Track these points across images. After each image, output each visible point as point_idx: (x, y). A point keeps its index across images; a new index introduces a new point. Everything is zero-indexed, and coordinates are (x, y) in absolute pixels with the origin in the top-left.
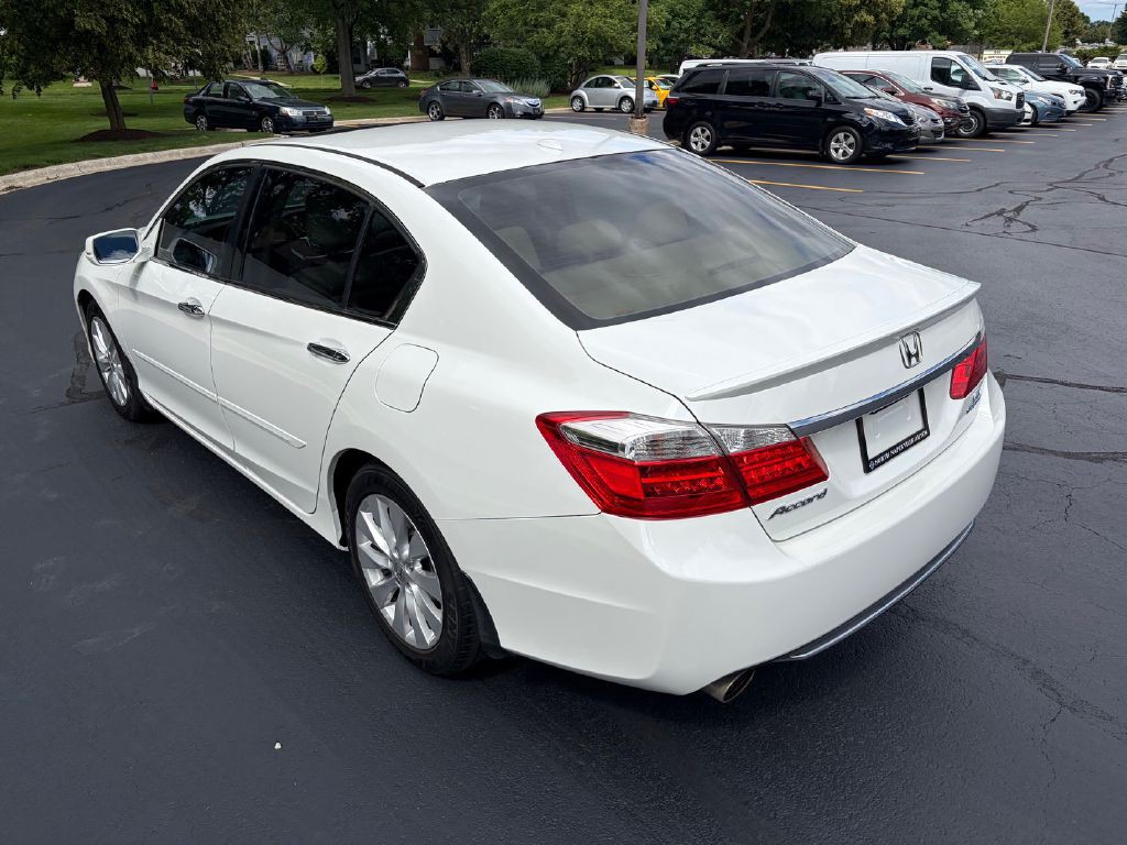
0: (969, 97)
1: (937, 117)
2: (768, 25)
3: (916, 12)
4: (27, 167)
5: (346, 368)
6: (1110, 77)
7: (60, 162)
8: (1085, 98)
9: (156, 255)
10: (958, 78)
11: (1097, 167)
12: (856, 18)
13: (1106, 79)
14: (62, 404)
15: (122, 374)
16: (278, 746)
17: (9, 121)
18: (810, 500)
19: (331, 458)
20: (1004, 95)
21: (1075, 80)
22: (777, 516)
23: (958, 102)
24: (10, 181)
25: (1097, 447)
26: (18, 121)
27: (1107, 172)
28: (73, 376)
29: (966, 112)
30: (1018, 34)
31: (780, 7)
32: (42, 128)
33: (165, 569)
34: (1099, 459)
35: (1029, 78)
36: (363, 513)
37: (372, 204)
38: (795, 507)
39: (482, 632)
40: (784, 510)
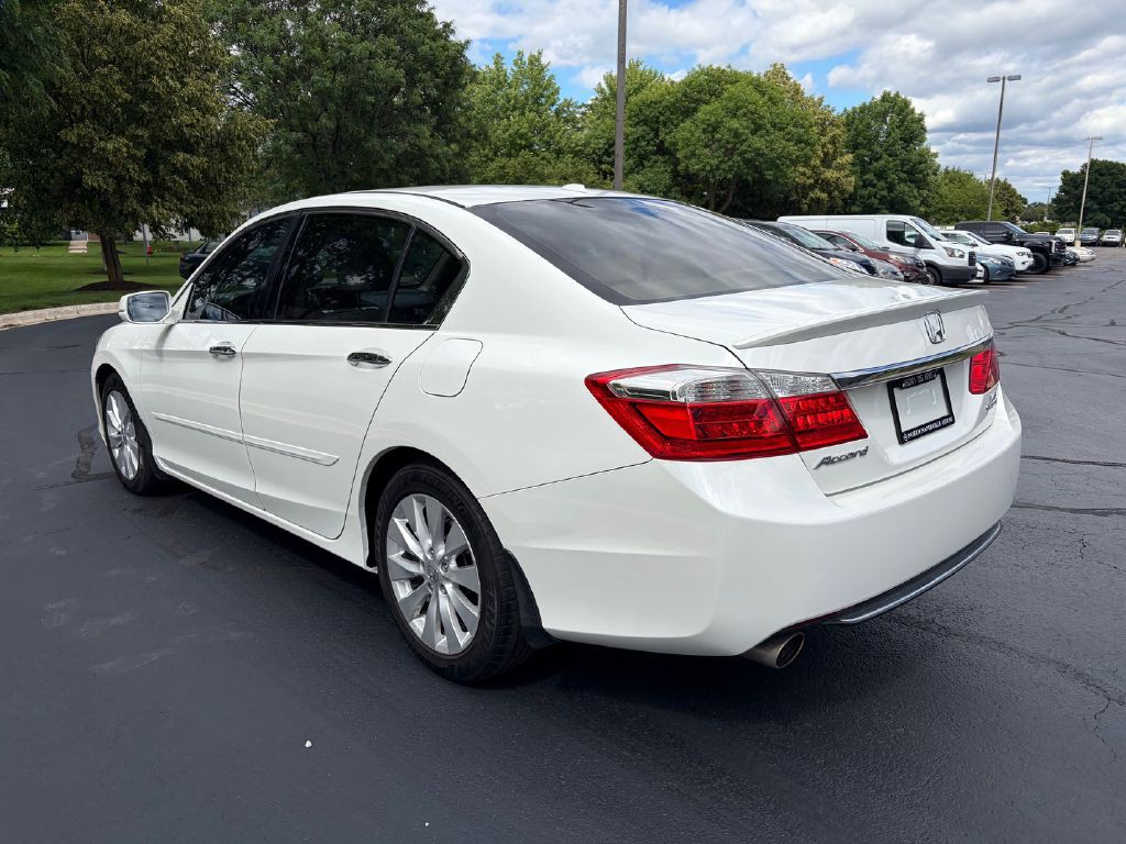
0: (924, 255)
1: (897, 270)
2: (731, 199)
3: (865, 192)
4: (25, 309)
5: (388, 370)
6: (1054, 242)
7: (59, 305)
8: (1032, 259)
9: (184, 318)
10: (912, 241)
11: (1053, 312)
12: (811, 195)
13: (1051, 243)
14: (68, 483)
15: (136, 445)
16: (308, 744)
17: (7, 278)
18: (853, 455)
19: (367, 463)
20: (957, 254)
21: (1021, 244)
22: (823, 467)
23: (914, 259)
24: (9, 319)
25: (1099, 504)
26: (15, 278)
27: (1063, 316)
28: (78, 462)
29: (923, 267)
30: (962, 212)
31: (741, 184)
32: (39, 282)
33: (180, 607)
34: (1104, 513)
35: (978, 242)
36: (396, 520)
37: (414, 225)
38: (840, 460)
39: (523, 614)
40: (828, 461)
